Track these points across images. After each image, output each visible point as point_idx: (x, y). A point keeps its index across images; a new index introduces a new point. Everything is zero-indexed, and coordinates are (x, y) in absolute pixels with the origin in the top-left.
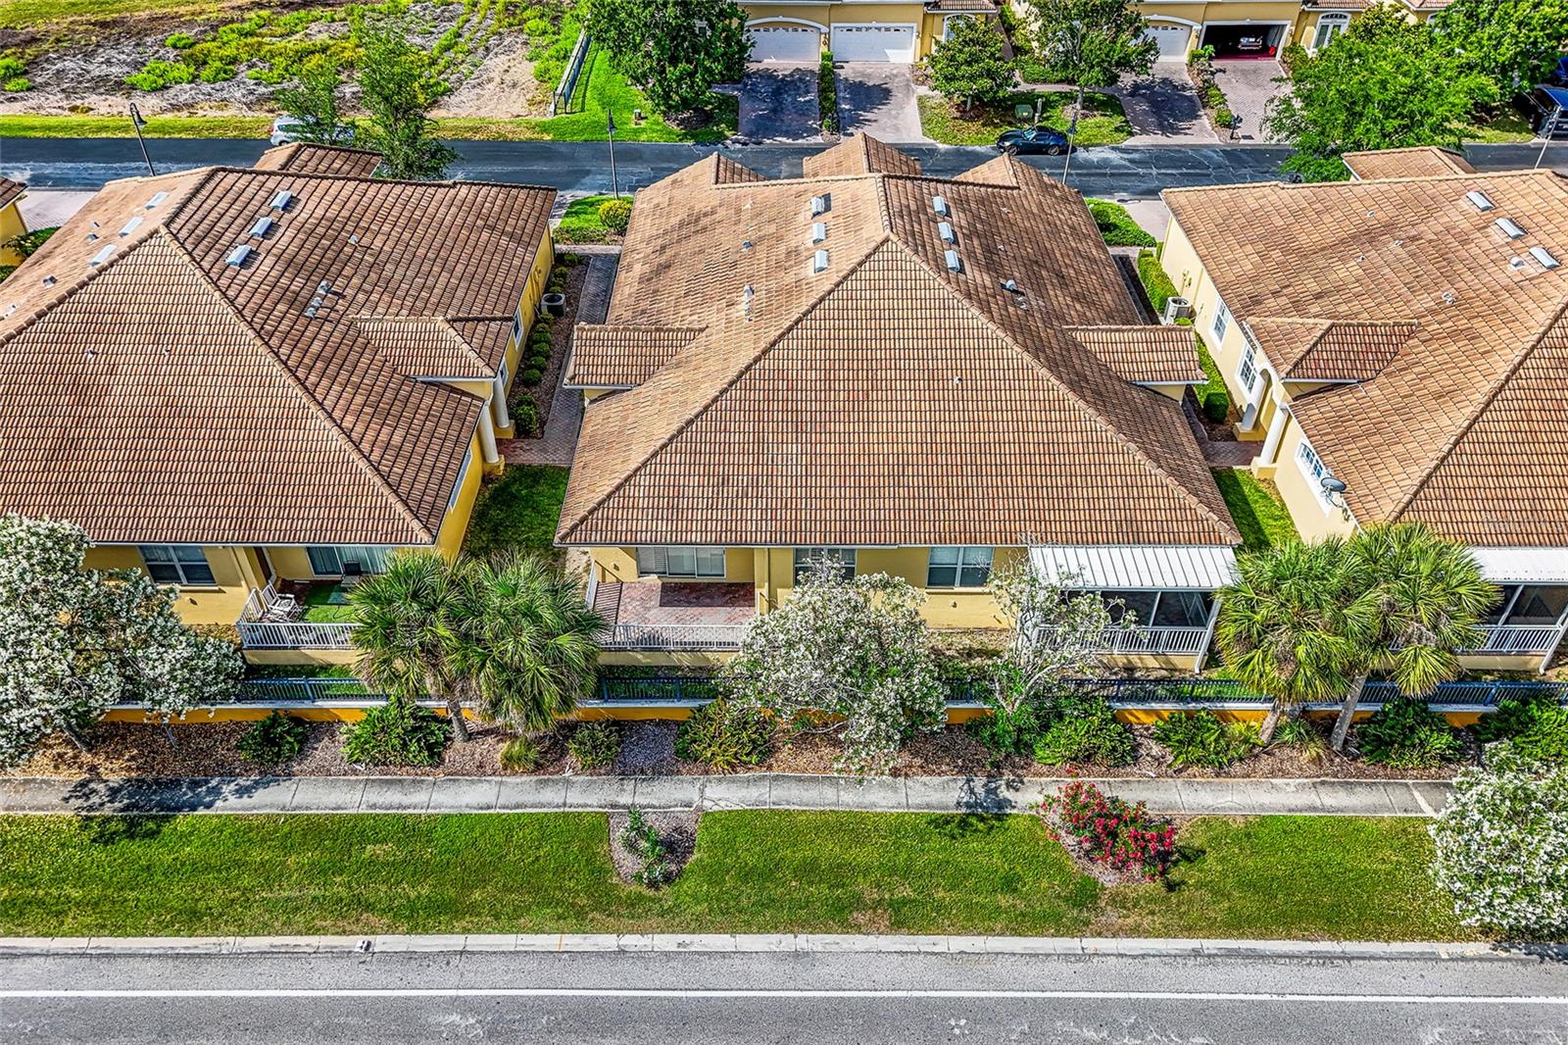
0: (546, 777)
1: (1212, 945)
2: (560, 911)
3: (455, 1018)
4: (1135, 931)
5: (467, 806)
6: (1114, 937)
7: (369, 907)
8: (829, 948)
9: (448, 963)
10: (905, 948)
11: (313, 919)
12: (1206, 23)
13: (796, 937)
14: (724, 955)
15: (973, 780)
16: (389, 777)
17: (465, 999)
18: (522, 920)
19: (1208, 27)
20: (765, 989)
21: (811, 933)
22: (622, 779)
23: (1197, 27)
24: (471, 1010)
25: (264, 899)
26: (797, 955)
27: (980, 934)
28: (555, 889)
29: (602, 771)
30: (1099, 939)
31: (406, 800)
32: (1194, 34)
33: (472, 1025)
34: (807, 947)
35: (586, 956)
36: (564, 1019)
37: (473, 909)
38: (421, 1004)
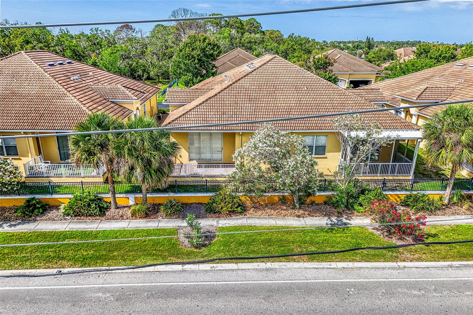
0: (150, 220)
1: (456, 263)
2: (155, 257)
3: (100, 294)
4: (419, 260)
5: (114, 228)
6: (411, 262)
7: (63, 258)
8: (282, 267)
9: (99, 276)
10: (317, 267)
11: (35, 263)
12: (350, 80)
13: (266, 264)
14: (233, 270)
15: (331, 218)
16: (81, 221)
17: (106, 288)
18: (137, 261)
19: (350, 81)
20: (255, 281)
21: (272, 262)
22: (183, 220)
23: (347, 80)
24: (108, 291)
25: (12, 257)
26: (267, 270)
27: (350, 261)
28: (153, 250)
29: (174, 217)
30: (404, 263)
31: (86, 227)
32: (346, 82)
33: (108, 297)
34: (272, 267)
35: (167, 272)
36: (155, 293)
37: (113, 258)
38: (83, 291)
